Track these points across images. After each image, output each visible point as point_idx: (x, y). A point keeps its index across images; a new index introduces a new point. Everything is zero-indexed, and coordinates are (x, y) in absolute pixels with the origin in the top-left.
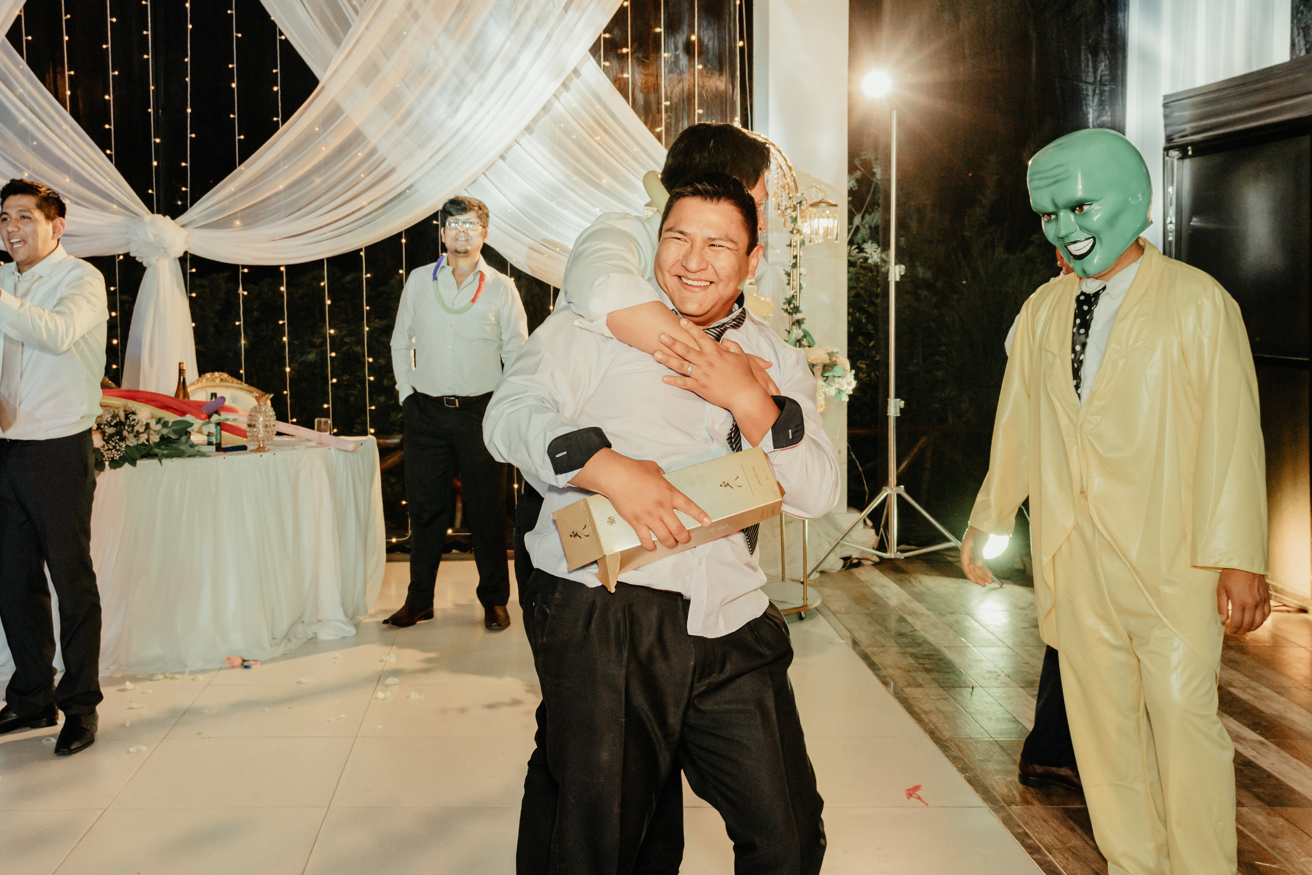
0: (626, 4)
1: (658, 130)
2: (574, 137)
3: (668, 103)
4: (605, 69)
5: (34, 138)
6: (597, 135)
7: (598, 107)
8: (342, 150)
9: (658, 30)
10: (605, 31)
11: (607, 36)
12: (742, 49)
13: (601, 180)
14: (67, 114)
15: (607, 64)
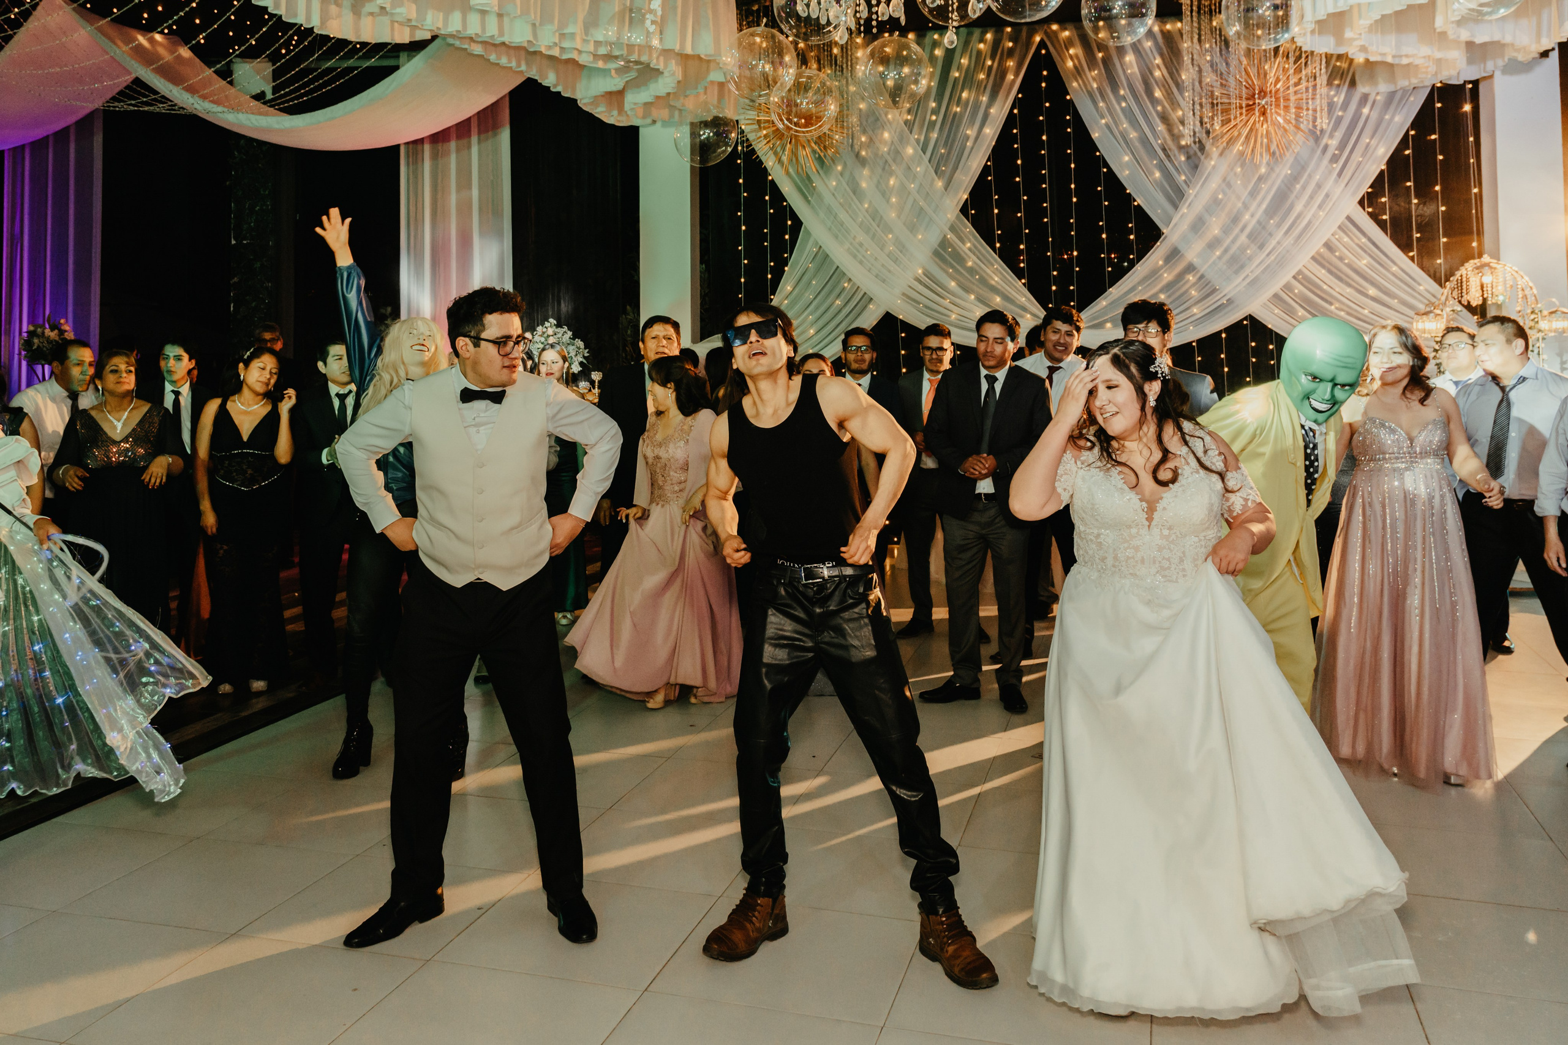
0: (1384, 167)
1: (1411, 254)
2: (1346, 261)
3: (1418, 235)
4: (1369, 213)
5: (977, 273)
6: (1364, 259)
7: (1364, 240)
8: (1180, 277)
9: (1408, 184)
10: (1370, 187)
11: (1370, 190)
12: (1475, 194)
13: (1367, 290)
14: (997, 257)
15: (1370, 210)
